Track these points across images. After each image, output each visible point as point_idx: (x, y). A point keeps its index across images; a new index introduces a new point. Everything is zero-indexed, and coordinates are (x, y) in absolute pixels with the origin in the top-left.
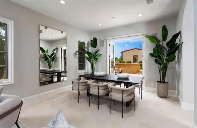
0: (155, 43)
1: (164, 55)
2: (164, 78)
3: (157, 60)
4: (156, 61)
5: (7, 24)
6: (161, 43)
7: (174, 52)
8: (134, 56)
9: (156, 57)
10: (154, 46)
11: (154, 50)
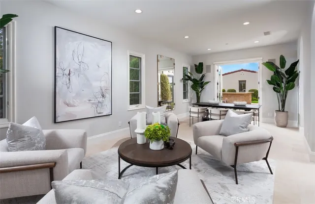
0: (273, 71)
1: (283, 82)
2: (283, 106)
3: (276, 88)
4: (274, 89)
5: (141, 58)
6: (280, 70)
7: (293, 80)
8: (239, 81)
9: (274, 85)
10: (272, 73)
11: (272, 78)
